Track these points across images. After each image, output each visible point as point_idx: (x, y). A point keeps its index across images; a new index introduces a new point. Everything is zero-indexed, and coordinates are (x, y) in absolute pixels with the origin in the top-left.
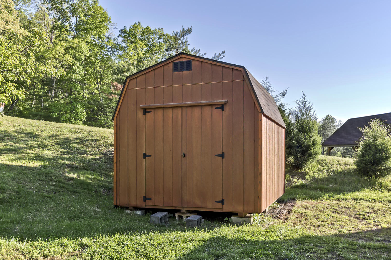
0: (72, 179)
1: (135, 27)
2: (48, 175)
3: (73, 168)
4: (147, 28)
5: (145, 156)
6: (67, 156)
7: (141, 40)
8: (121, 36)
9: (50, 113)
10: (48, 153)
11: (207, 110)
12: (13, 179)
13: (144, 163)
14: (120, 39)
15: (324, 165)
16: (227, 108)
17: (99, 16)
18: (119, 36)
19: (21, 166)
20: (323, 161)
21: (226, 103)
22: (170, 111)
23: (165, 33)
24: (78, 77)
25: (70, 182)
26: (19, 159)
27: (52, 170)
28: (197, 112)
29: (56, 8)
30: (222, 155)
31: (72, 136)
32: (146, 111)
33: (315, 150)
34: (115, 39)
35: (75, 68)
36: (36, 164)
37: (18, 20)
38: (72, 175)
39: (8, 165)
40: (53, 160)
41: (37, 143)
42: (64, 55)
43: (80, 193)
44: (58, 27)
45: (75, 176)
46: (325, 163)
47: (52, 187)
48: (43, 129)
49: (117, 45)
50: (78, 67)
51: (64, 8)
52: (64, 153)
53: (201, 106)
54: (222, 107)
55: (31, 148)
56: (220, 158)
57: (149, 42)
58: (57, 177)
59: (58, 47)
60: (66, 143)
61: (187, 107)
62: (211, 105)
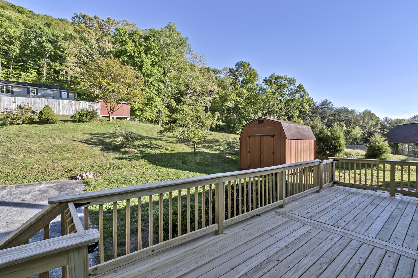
0: (229, 158)
1: (271, 77)
2: (221, 156)
3: (230, 154)
4: (278, 76)
5: (249, 152)
6: (228, 149)
7: (274, 83)
8: (264, 83)
9: (230, 124)
10: (222, 148)
11: (269, 137)
12: (210, 158)
13: (249, 154)
14: (264, 84)
15: (348, 155)
16: (275, 137)
17: (253, 74)
18: (263, 82)
19: (213, 153)
20: (348, 153)
21: (275, 135)
22: (257, 137)
23: (288, 78)
24: (242, 106)
25: (228, 159)
26: (212, 150)
27: (223, 155)
28: (265, 138)
29: (233, 75)
30: (273, 153)
31: (231, 140)
32: (249, 137)
33: (341, 148)
34: (261, 84)
35: (241, 102)
36: (217, 152)
37: (216, 84)
38: (229, 157)
39: (209, 153)
40: (223, 151)
41: (218, 144)
42: (236, 97)
43: (230, 163)
44: (234, 83)
45: (230, 157)
46: (349, 155)
47: (222, 161)
48: (222, 138)
49: (262, 87)
50: (243, 102)
51: (236, 73)
52: (228, 148)
53: (267, 136)
54: (273, 136)
55: (216, 146)
56: (273, 154)
57: (279, 84)
58: (224, 157)
59: (233, 94)
60: (228, 144)
61: (262, 136)
62: (270, 136)
